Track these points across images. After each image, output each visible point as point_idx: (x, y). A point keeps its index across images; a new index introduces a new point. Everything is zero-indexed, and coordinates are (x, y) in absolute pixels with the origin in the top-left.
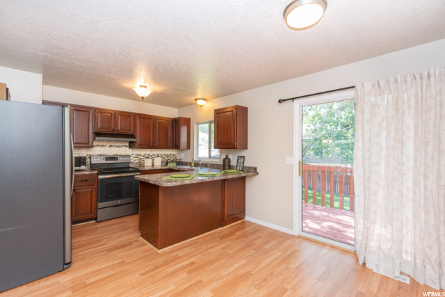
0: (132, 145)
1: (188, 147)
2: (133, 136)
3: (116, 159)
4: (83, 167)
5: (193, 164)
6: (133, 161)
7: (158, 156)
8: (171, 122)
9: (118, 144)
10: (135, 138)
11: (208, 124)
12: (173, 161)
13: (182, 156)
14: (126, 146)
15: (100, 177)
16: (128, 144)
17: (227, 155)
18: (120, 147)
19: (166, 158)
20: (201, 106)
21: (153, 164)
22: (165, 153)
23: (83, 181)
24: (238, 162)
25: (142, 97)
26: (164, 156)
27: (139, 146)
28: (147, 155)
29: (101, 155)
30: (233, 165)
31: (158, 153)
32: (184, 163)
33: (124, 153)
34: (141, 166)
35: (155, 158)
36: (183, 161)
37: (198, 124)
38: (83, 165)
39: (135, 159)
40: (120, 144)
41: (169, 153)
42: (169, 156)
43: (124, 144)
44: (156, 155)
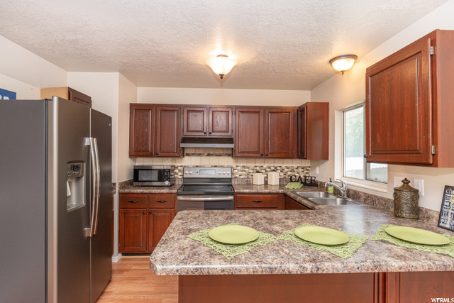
0: (232, 154)
1: (325, 156)
4: (166, 182)
5: (330, 190)
6: (237, 176)
7: (276, 170)
8: (294, 113)
9: (217, 152)
10: (233, 143)
13: (319, 173)
14: (229, 155)
16: (230, 152)
17: (406, 179)
18: (220, 155)
19: (289, 173)
20: (343, 72)
21: (266, 183)
22: (288, 165)
23: (160, 202)
24: (446, 203)
25: (220, 75)
26: (286, 170)
27: (240, 155)
28: (258, 168)
29: (197, 166)
30: (427, 211)
31: (276, 165)
32: (319, 184)
33: (226, 165)
34: (250, 184)
35: (270, 174)
36: (319, 179)
37: (344, 111)
38: (167, 180)
39: (240, 173)
40: (221, 152)
41: (295, 166)
42: (295, 170)
43: (225, 152)
44: (273, 168)
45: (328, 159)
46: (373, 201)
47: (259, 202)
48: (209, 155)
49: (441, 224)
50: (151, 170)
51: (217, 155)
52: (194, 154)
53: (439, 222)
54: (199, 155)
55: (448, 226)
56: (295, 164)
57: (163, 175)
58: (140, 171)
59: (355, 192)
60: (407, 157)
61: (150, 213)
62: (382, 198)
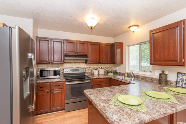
0: (86, 62)
1: (122, 63)
2: (86, 56)
3: (78, 70)
4: (58, 76)
5: (126, 75)
6: (87, 71)
7: (102, 69)
8: (110, 46)
9: (79, 61)
10: (88, 57)
11: (138, 45)
12: (111, 72)
13: (118, 69)
14: (83, 63)
15: (67, 83)
16: (84, 61)
17: (163, 71)
18: (80, 63)
19: (106, 69)
20: (133, 31)
21: (99, 74)
22: (106, 66)
23: (56, 86)
24: (178, 78)
25: (91, 27)
26: (105, 68)
27: (90, 63)
28: (95, 68)
29: (70, 68)
30: (170, 81)
31: (102, 66)
32: (118, 73)
33: (82, 67)
34: (92, 75)
35: (100, 70)
36: (118, 71)
37: (129, 46)
38: (58, 75)
39: (88, 70)
40: (80, 61)
41: (109, 67)
42: (108, 68)
43: (82, 61)
44: (101, 68)
45: (123, 64)
46: (146, 79)
47: (100, 82)
48: (75, 63)
49: (177, 85)
50: (45, 70)
51: (78, 63)
52: (68, 63)
53: (176, 84)
54: (71, 63)
55: (180, 86)
56: (108, 66)
57: (56, 73)
58: (43, 71)
59: (137, 76)
60: (171, 63)
61: (51, 92)
62: (150, 78)
